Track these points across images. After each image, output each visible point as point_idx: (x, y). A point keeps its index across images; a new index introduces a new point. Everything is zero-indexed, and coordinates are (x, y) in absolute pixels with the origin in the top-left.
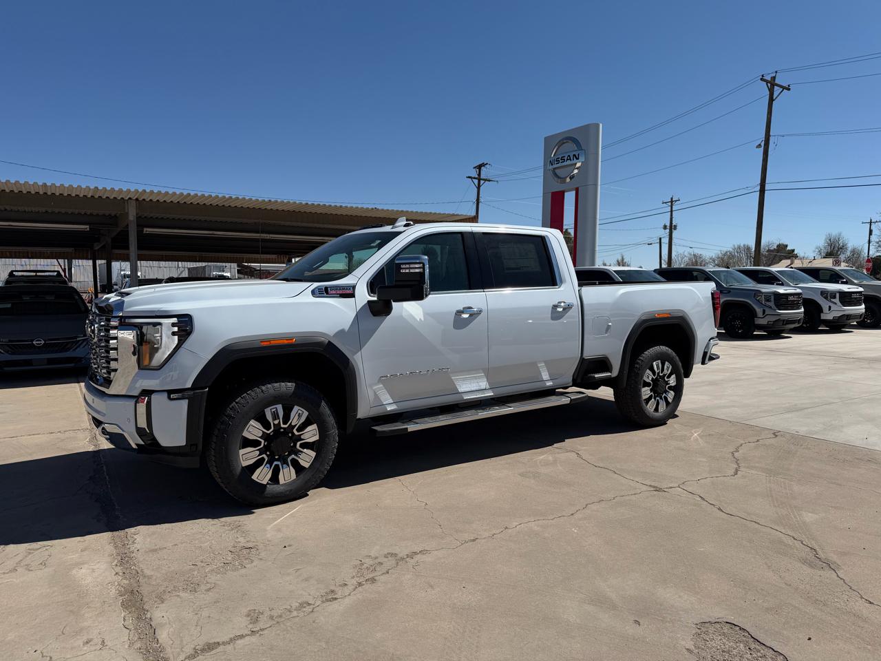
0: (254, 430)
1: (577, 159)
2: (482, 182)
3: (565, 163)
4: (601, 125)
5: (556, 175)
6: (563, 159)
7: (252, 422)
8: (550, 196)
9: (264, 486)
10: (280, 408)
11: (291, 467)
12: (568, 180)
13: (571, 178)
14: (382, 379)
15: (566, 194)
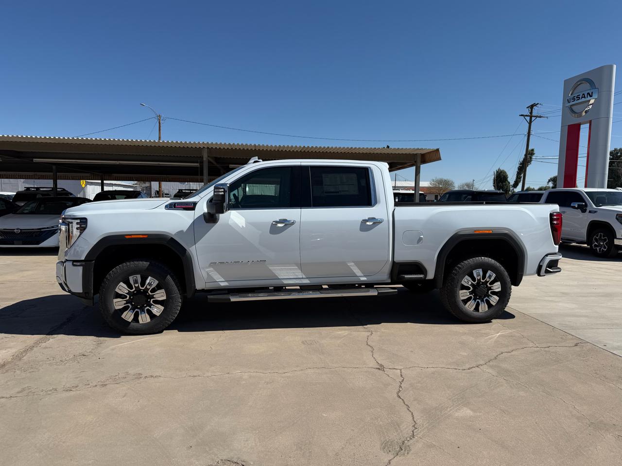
0: (122, 288)
1: (591, 96)
2: (533, 118)
3: (580, 101)
4: (615, 66)
5: (573, 111)
6: (578, 98)
7: (122, 284)
8: (566, 128)
9: (129, 323)
10: (139, 277)
11: (146, 314)
12: (584, 114)
13: (586, 112)
14: (213, 264)
15: (581, 126)
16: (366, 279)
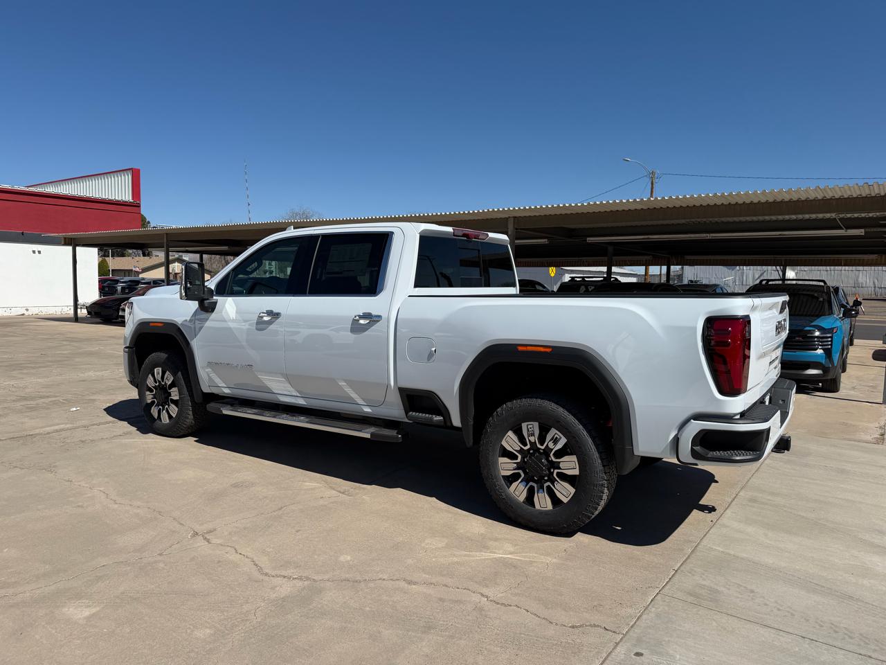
0: (150, 380)
7: (150, 375)
10: (160, 370)
14: (210, 364)
16: (369, 410)
